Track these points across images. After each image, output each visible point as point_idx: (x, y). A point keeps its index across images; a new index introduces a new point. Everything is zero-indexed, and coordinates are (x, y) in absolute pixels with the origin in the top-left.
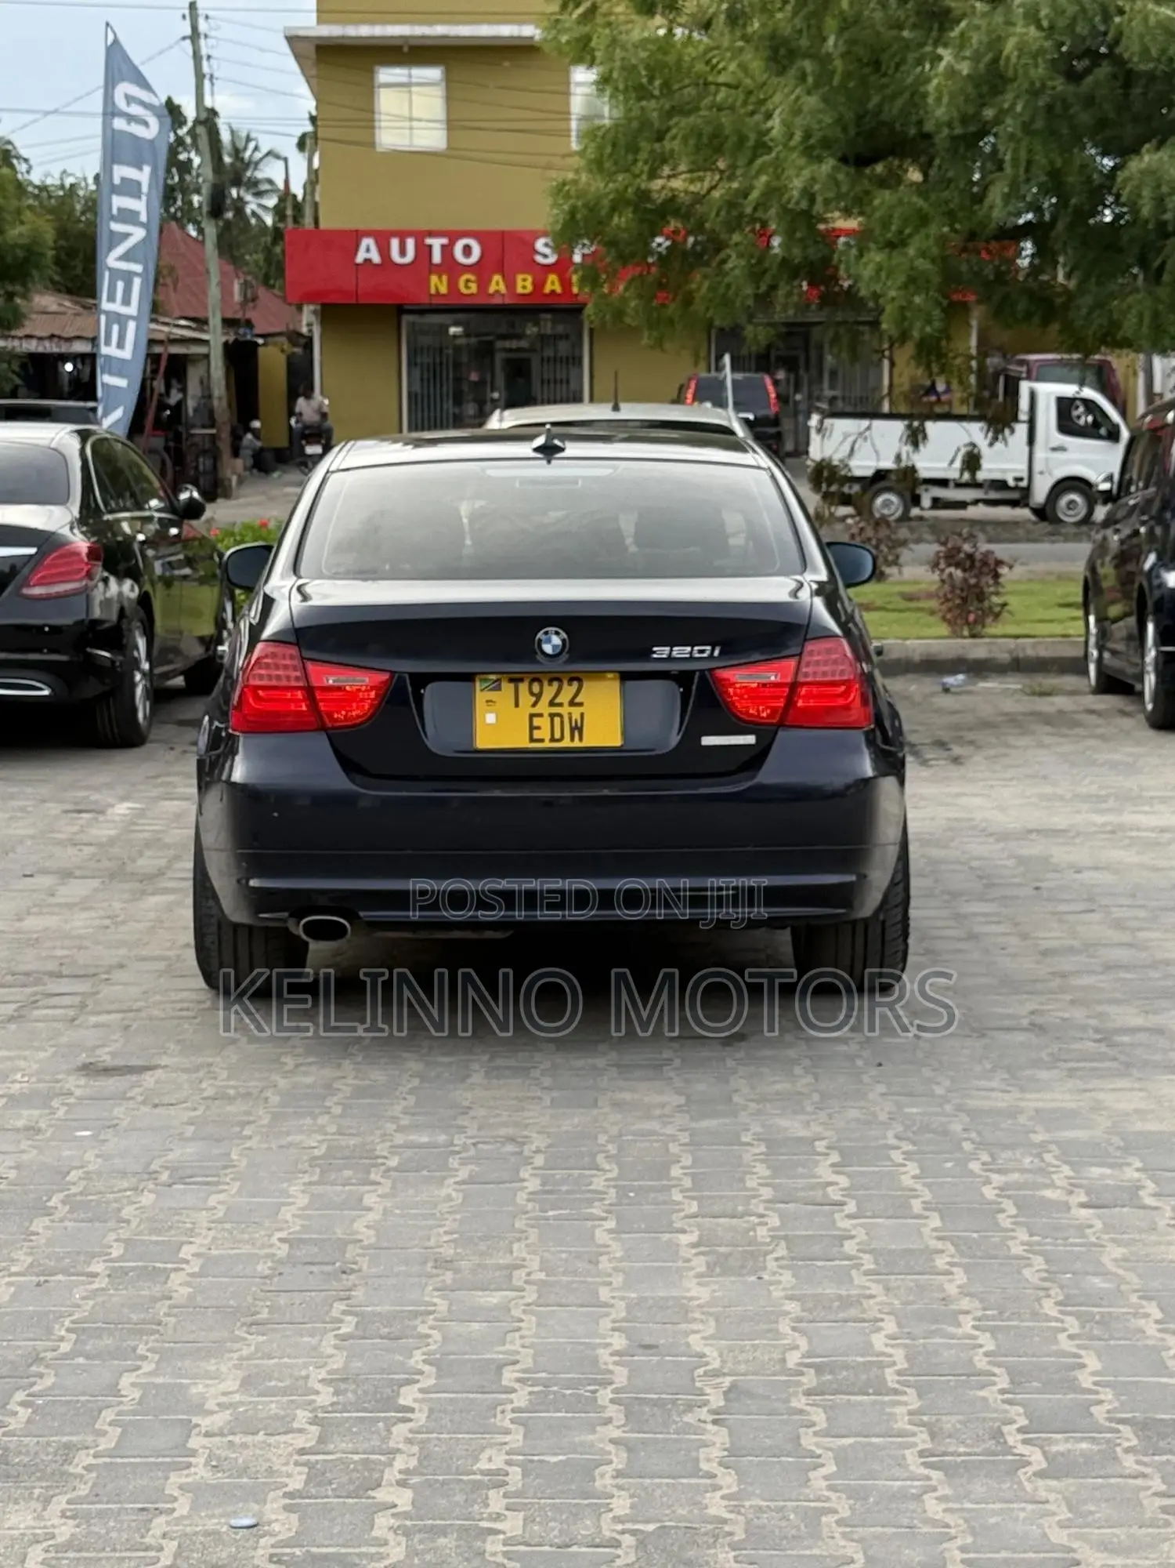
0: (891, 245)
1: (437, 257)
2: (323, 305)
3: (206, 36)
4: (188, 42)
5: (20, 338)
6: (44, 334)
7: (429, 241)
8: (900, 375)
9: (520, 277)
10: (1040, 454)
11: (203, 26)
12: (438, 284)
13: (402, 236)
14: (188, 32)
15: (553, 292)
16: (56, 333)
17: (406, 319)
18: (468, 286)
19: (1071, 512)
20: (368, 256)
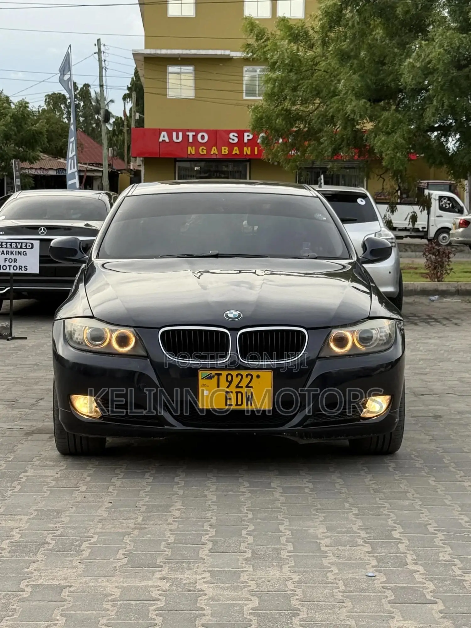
0: (388, 134)
1: (191, 140)
2: (145, 158)
3: (104, 52)
4: (97, 54)
5: (28, 169)
6: (38, 168)
7: (188, 133)
8: (386, 184)
9: (223, 148)
10: (432, 218)
11: (103, 48)
12: (191, 150)
13: (178, 132)
14: (97, 51)
15: (236, 154)
16: (42, 167)
17: (178, 164)
18: (203, 151)
19: (444, 241)
20: (164, 139)
